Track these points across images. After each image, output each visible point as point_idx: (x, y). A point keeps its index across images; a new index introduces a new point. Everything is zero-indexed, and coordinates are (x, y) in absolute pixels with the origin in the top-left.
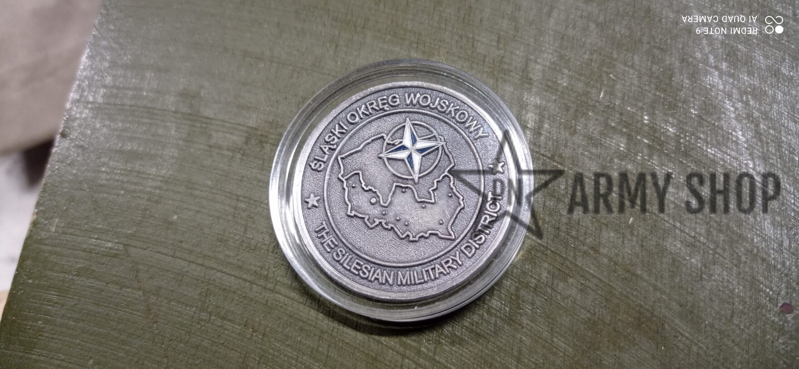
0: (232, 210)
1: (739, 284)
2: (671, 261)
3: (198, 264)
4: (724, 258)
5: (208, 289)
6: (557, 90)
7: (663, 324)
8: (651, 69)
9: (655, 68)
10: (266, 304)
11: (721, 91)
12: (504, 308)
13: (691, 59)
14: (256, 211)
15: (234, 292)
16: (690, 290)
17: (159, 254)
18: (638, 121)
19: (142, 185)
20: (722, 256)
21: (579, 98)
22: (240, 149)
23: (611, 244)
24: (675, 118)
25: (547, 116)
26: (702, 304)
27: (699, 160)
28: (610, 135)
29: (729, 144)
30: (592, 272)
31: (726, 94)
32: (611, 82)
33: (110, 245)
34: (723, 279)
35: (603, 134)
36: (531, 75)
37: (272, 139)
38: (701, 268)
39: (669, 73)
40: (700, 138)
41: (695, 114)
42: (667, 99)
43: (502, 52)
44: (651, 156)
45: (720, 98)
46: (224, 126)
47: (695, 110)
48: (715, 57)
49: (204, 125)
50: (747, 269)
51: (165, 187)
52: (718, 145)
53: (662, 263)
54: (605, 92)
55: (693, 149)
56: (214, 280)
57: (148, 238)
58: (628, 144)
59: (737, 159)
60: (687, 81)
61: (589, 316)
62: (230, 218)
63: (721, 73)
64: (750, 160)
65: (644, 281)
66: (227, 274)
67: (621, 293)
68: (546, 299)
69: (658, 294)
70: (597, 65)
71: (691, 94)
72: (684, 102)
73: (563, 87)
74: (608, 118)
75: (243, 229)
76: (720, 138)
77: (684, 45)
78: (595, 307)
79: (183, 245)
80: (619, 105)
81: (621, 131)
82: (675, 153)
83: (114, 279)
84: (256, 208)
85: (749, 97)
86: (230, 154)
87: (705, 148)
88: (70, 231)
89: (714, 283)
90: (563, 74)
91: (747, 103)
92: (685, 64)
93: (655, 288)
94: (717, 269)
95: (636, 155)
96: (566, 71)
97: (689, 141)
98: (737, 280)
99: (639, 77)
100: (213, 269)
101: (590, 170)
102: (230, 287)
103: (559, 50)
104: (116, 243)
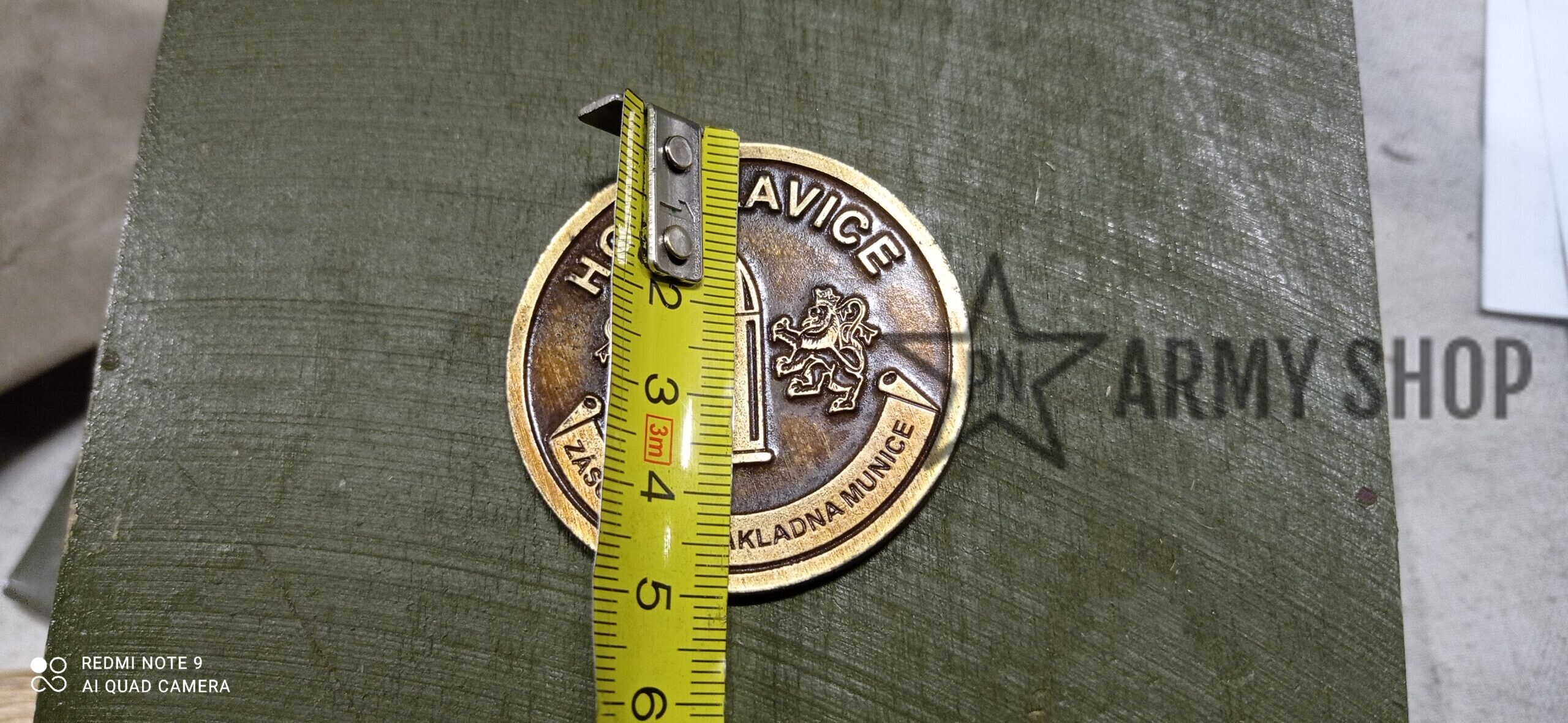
0: (443, 458)
1: (1288, 469)
2: (1178, 446)
3: (395, 559)
4: (1259, 431)
5: (420, 600)
6: (965, 196)
7: (1179, 547)
8: (1108, 146)
9: (1114, 144)
10: (529, 609)
11: (1222, 170)
12: (929, 557)
13: (1168, 125)
14: (488, 453)
15: (469, 597)
16: (1213, 487)
17: (322, 552)
18: (1099, 232)
19: (271, 436)
20: (1255, 428)
21: (1002, 204)
22: (443, 353)
23: (1083, 432)
24: (1154, 220)
25: (954, 240)
26: (1234, 507)
27: (1201, 283)
28: (1059, 259)
29: (1245, 252)
30: (1059, 479)
31: (1229, 174)
32: (1050, 174)
33: (226, 548)
34: (1263, 463)
35: (1049, 258)
36: (920, 176)
37: (497, 328)
38: (1226, 452)
39: (1137, 149)
40: (1198, 248)
41: (1184, 211)
42: (1139, 192)
43: (869, 142)
44: (1125, 285)
45: (1221, 180)
46: (407, 316)
47: (1185, 204)
48: (1206, 117)
49: (372, 319)
50: (1298, 444)
51: (315, 434)
52: (1227, 255)
53: (1164, 451)
54: (1042, 190)
55: (1189, 266)
56: (429, 582)
57: (298, 526)
58: (1088, 270)
59: (1258, 274)
60: (1167, 160)
61: (1064, 549)
62: (443, 471)
63: (1219, 141)
64: (1279, 272)
65: (1142, 482)
66: (451, 568)
67: (1108, 507)
68: (993, 534)
69: (1165, 501)
70: (1023, 149)
71: (1176, 179)
72: (1167, 193)
73: (975, 190)
74: (1052, 232)
75: (468, 488)
76: (1229, 244)
77: (1154, 102)
78: (1071, 534)
79: (364, 529)
80: (1067, 210)
81: (1075, 251)
82: (1161, 275)
83: (245, 606)
84: (487, 450)
85: (1267, 173)
86: (427, 363)
87: (1207, 263)
88: (146, 534)
89: (1249, 472)
90: (971, 168)
91: (1264, 184)
92: (1160, 133)
93: (1160, 491)
94: (1250, 450)
95: (1103, 285)
96: (975, 163)
97: (1181, 255)
98: (1284, 463)
99: (1092, 162)
100: (424, 563)
101: (1034, 318)
102: (460, 589)
103: (960, 131)
104: (237, 543)
